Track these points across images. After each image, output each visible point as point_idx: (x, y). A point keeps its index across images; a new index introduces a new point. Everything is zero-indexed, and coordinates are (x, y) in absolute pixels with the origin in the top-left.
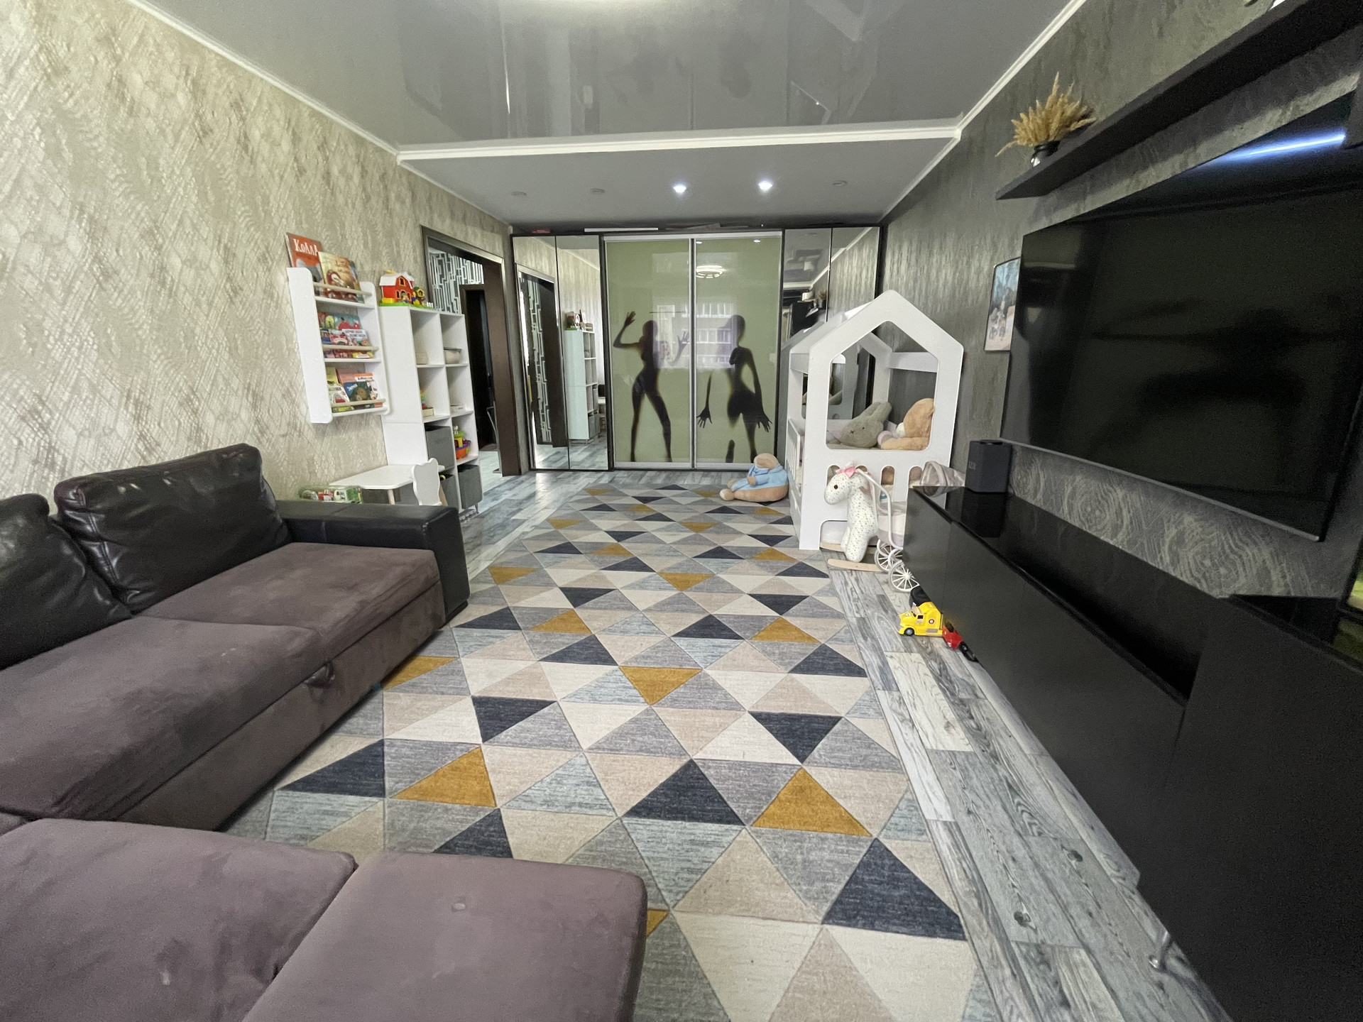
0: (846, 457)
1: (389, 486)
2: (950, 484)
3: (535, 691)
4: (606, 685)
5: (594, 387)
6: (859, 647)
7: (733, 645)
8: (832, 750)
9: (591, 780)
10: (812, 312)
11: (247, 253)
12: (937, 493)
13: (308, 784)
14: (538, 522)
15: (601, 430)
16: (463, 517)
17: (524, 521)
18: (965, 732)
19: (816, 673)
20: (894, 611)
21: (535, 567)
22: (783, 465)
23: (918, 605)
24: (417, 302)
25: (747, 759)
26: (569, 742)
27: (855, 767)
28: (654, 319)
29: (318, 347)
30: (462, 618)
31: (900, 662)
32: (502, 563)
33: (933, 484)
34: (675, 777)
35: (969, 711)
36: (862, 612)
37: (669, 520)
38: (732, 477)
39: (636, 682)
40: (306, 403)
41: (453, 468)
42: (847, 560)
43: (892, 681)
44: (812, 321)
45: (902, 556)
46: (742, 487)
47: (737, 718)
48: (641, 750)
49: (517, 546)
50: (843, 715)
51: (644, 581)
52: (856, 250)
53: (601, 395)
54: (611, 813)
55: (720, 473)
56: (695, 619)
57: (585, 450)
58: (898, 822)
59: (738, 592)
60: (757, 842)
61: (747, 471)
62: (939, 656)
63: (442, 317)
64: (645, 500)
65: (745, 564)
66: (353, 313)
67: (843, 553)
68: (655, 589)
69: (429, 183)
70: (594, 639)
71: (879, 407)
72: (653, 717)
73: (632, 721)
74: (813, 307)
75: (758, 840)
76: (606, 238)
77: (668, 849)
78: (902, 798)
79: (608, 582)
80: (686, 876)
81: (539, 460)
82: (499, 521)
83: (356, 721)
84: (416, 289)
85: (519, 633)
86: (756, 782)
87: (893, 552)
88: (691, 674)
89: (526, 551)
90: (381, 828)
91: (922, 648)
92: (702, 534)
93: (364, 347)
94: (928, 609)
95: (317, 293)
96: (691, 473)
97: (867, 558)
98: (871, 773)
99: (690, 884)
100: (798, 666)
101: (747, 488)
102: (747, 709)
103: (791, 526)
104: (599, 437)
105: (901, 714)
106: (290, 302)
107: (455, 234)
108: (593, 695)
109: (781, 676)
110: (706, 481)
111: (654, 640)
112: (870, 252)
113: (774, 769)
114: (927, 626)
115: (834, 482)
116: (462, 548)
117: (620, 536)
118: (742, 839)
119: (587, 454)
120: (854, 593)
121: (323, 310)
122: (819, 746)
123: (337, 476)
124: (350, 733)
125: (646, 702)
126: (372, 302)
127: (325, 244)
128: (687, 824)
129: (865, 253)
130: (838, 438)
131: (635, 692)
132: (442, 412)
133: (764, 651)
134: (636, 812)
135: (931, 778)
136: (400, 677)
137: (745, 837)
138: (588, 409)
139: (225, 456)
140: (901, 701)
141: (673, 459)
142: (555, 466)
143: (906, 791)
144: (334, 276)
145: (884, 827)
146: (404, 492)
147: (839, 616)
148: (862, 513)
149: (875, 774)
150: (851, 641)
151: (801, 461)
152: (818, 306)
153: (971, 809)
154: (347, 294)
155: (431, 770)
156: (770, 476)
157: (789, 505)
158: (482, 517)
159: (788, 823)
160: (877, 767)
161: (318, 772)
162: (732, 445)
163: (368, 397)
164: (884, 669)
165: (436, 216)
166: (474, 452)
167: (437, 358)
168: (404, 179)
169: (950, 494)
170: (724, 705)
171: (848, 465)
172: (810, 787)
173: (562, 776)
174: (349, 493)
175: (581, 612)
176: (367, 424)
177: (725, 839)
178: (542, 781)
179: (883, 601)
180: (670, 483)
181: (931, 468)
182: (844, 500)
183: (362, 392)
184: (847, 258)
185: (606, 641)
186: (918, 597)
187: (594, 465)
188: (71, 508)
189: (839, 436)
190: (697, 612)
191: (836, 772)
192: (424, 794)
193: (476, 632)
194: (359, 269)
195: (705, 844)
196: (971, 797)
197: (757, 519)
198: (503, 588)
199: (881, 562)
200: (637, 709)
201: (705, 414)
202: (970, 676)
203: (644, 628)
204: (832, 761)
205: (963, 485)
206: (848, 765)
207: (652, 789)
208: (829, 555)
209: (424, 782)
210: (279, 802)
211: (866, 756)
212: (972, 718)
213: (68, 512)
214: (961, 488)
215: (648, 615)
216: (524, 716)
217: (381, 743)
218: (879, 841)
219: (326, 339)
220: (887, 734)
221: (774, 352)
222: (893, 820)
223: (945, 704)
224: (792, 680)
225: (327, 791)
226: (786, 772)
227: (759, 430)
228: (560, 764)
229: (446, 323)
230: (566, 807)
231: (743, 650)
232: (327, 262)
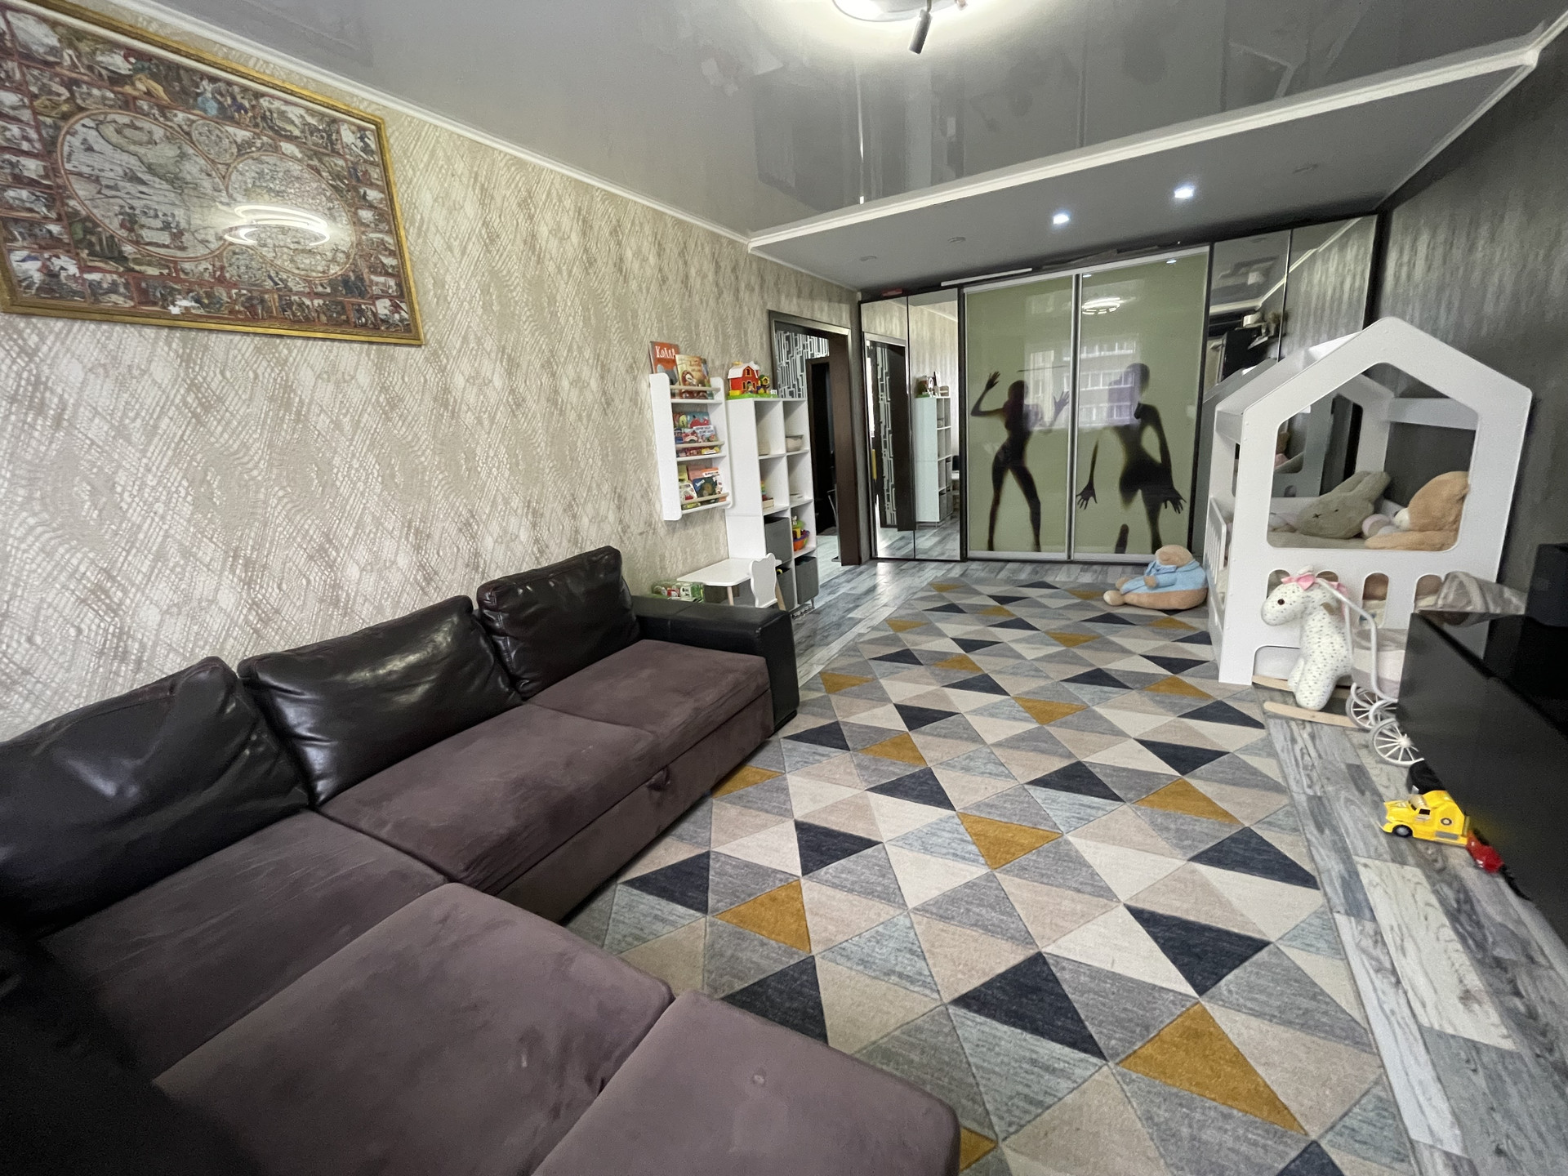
0: (1301, 559)
1: (729, 583)
2: (1495, 610)
3: (860, 825)
4: (939, 833)
5: (947, 460)
6: (1308, 840)
7: (1108, 808)
8: (1251, 988)
9: (915, 948)
10: (1258, 342)
11: (618, 366)
12: (1468, 621)
13: (642, 884)
14: (875, 623)
15: (955, 510)
16: (799, 613)
17: (861, 620)
18: (1501, 1016)
19: (1232, 869)
20: (1376, 792)
21: (870, 676)
22: (1201, 561)
23: (1423, 791)
24: (762, 390)
25: (1118, 969)
26: (891, 894)
27: (1289, 1023)
28: (1025, 379)
29: (672, 446)
30: (790, 729)
31: (1381, 875)
32: (833, 669)
33: (1461, 606)
34: (1015, 970)
35: (1512, 982)
36: (1317, 788)
37: (1033, 628)
38: (1123, 572)
39: (978, 838)
40: (660, 501)
41: (790, 562)
42: (1298, 706)
43: (1364, 904)
44: (1257, 356)
45: (1397, 710)
46: (1137, 589)
47: (1106, 910)
48: (975, 925)
49: (851, 650)
50: (1272, 939)
51: (995, 706)
52: (1335, 250)
53: (955, 468)
54: (935, 996)
55: (1105, 568)
56: (1058, 764)
57: (934, 535)
58: (1356, 1128)
59: (1118, 733)
60: (1123, 1090)
61: (1146, 565)
62: (1457, 877)
63: (785, 404)
64: (1003, 600)
65: (1133, 696)
66: (704, 410)
67: (1292, 694)
68: (1008, 719)
69: (777, 264)
70: (929, 773)
71: (1366, 479)
72: (994, 885)
73: (966, 885)
74: (1259, 334)
75: (1125, 1087)
76: (966, 290)
77: (1002, 1062)
78: (1367, 1092)
79: (950, 703)
80: (1021, 1104)
81: (882, 548)
82: (835, 619)
83: (686, 827)
84: (762, 376)
85: (847, 754)
86: (1129, 1006)
87: (1379, 703)
88: (1046, 839)
89: (861, 656)
90: (702, 946)
91: (1426, 860)
92: (1075, 650)
93: (712, 443)
94: (1439, 802)
95: (673, 395)
96: (1065, 567)
97: (1334, 705)
98: (1315, 1039)
99: (1028, 1118)
100: (1203, 853)
101: (1144, 590)
102: (1123, 898)
103: (1208, 647)
104: (952, 518)
105: (1378, 960)
106: (650, 407)
107: (802, 312)
108: (923, 842)
109: (1176, 863)
110: (1087, 578)
111: (1003, 785)
112: (1358, 251)
113: (1157, 995)
114: (1436, 826)
115: (1278, 593)
116: (793, 650)
117: (969, 645)
118: (1100, 1078)
119: (935, 540)
120: (1306, 757)
121: (677, 410)
122: (1230, 977)
123: (684, 570)
124: (681, 838)
125: (986, 864)
126: (720, 397)
127: (682, 347)
128: (1028, 1036)
129: (1350, 254)
130: (1292, 523)
131: (973, 848)
132: (782, 503)
133: (1153, 823)
134: (964, 1001)
135: (1426, 1074)
136: (728, 786)
137: (1107, 1077)
138: (940, 486)
139: (594, 558)
140: (1378, 938)
141: (1043, 547)
142: (899, 555)
143: (1376, 1083)
144: (688, 376)
145: (1332, 1128)
146: (742, 589)
147: (1276, 788)
148: (1325, 640)
149: (1321, 1042)
150: (1295, 830)
151: (1226, 558)
152: (1268, 331)
153: (1504, 1147)
154: (699, 392)
155: (750, 895)
156: (1179, 575)
157: (1206, 615)
158: (818, 612)
159: (1171, 1077)
160: (1326, 1032)
161: (652, 873)
162: (1124, 531)
163: (714, 492)
164: (1351, 883)
165: (783, 298)
166: (813, 542)
167: (779, 448)
168: (754, 266)
169: (1497, 625)
170: (1089, 889)
171: (1302, 571)
172: (1211, 1034)
173: (882, 935)
174: (693, 589)
175: (917, 738)
176: (712, 517)
177: (1078, 1071)
178: (860, 935)
179: (1358, 777)
180: (1037, 578)
181: (1456, 583)
182: (1298, 618)
183: (709, 487)
184: (1319, 263)
185: (944, 778)
186: (1422, 779)
187: (943, 554)
188: (487, 608)
189: (1292, 521)
190: (1061, 756)
191: (1255, 1022)
192: (742, 920)
193: (804, 747)
194: (710, 364)
195: (1052, 1070)
196: (1505, 1126)
197: (1159, 633)
198: (834, 699)
199: (1358, 713)
200: (977, 871)
201: (1089, 492)
202: (1520, 922)
203: (991, 767)
204: (1249, 1004)
205: (1522, 612)
206: (1275, 1016)
207: (987, 979)
208: (1266, 694)
209: (742, 908)
210: (621, 895)
211: (1306, 1011)
212: (1517, 994)
213: (485, 611)
214: (1520, 616)
215: (998, 752)
216: (847, 853)
217: (707, 855)
218: (1319, 1146)
219: (678, 439)
220: (1348, 987)
221: (1192, 404)
222: (1347, 1121)
223: (1462, 959)
224: (1193, 872)
225: (659, 895)
226: (1173, 1002)
227: (1167, 513)
228: (882, 920)
229: (788, 409)
230: (885, 974)
231: (1123, 816)
232: (683, 363)
